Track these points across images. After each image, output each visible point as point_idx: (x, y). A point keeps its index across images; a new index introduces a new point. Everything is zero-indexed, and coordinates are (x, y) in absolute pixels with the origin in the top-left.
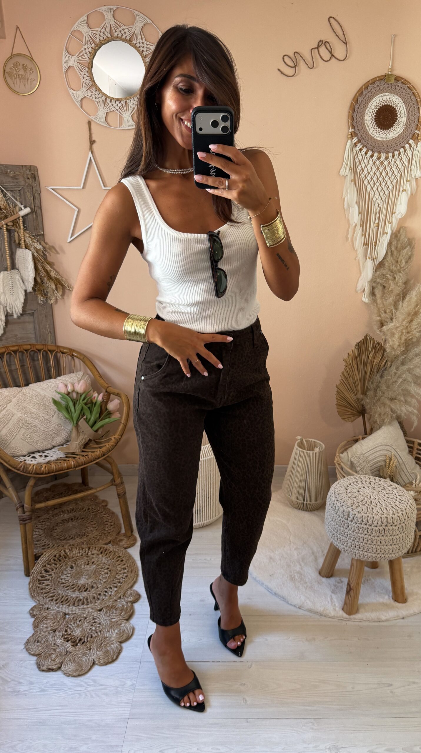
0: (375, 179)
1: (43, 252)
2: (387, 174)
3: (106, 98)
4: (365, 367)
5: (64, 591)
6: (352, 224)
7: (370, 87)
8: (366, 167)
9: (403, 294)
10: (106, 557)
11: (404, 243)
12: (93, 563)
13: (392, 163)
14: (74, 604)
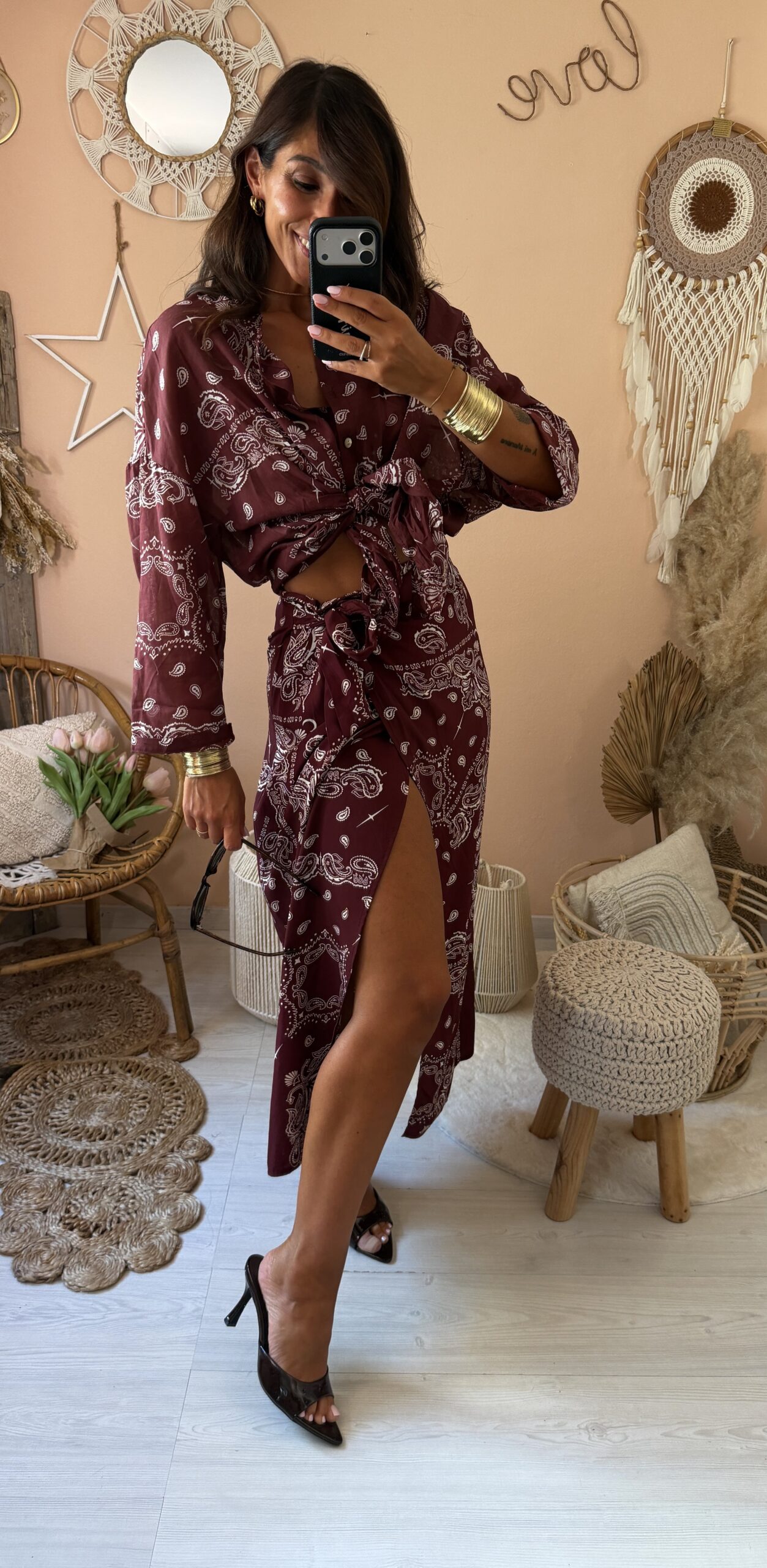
0: (687, 331)
1: (18, 469)
2: (713, 322)
3: (152, 156)
4: (661, 710)
5: (58, 1139)
6: (641, 422)
7: (683, 144)
8: (671, 308)
9: (740, 566)
10: (139, 1077)
11: (745, 462)
12: (114, 1088)
13: (724, 299)
14: (80, 1163)
